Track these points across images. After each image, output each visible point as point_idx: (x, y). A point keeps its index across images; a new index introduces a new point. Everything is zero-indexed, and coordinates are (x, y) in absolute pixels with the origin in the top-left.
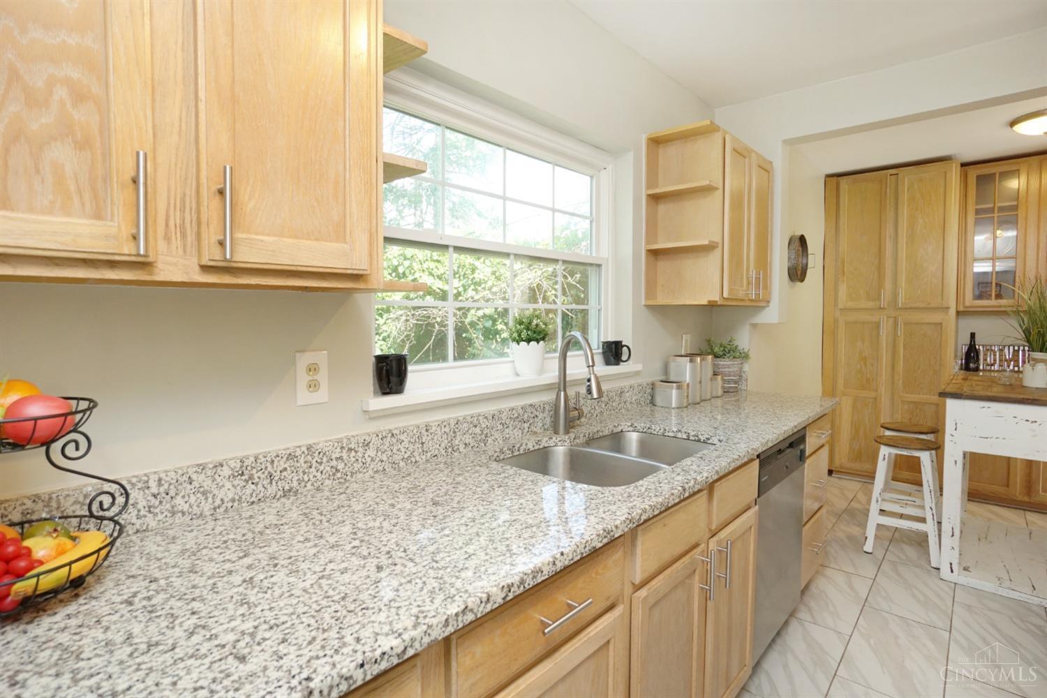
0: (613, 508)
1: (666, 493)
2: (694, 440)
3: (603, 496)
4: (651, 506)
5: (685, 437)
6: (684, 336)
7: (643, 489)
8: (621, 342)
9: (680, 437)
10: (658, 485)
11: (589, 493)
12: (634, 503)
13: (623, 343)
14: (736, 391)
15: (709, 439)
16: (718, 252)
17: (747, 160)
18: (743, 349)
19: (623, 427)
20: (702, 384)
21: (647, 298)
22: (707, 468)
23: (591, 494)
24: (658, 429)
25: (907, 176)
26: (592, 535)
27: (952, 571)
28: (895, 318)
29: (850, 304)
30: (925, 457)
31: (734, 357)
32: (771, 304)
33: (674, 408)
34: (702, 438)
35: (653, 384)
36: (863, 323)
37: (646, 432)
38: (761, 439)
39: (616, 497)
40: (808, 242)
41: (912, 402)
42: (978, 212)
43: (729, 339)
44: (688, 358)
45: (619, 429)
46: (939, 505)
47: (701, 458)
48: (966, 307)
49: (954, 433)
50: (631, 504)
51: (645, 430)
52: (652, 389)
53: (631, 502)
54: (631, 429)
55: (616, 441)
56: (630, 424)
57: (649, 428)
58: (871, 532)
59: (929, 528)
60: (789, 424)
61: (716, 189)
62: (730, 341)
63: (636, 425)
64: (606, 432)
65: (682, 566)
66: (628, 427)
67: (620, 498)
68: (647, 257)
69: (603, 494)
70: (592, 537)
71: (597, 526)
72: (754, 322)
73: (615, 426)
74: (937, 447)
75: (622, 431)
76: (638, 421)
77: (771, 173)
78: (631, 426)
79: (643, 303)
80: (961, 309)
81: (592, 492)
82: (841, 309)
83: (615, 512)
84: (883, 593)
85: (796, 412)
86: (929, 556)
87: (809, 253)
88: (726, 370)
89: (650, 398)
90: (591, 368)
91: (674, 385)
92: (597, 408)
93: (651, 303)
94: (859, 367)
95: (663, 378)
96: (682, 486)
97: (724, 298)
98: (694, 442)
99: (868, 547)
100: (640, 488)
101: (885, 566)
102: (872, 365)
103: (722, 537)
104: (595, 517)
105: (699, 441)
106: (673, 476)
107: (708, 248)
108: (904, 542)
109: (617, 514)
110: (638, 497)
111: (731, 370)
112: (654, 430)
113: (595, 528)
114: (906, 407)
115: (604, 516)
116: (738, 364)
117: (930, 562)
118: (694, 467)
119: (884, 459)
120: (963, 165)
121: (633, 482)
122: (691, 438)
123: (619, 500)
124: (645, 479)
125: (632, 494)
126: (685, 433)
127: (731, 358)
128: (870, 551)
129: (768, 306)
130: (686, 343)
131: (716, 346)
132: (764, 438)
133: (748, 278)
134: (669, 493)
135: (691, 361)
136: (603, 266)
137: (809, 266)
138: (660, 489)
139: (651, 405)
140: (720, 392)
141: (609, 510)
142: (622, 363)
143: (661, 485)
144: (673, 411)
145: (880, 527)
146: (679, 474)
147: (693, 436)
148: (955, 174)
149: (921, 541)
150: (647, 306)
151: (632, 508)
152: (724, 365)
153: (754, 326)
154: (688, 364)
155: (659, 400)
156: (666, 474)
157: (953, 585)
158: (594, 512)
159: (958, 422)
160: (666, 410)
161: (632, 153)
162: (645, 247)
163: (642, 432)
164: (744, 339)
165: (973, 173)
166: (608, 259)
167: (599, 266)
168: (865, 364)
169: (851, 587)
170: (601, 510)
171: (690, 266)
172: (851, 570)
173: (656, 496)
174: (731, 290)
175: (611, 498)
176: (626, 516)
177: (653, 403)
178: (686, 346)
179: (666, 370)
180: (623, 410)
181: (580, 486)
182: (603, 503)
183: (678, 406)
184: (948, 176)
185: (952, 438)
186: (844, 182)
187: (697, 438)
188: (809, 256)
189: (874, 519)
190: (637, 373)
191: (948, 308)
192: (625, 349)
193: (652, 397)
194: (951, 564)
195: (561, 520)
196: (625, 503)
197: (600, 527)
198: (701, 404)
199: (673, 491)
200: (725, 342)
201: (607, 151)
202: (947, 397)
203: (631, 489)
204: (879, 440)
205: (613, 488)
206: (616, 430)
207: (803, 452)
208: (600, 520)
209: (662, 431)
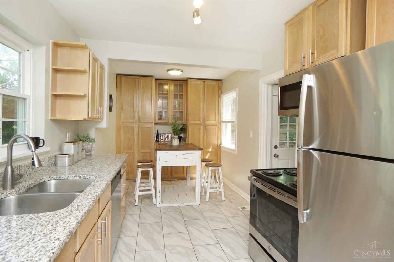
0: (67, 220)
1: (88, 205)
2: (84, 179)
3: (57, 216)
4: (84, 213)
5: (78, 178)
6: (67, 133)
7: (76, 207)
8: (39, 137)
9: (76, 178)
10: (82, 203)
11: (48, 216)
12: (76, 214)
13: (40, 138)
14: (90, 155)
15: (90, 177)
16: (87, 98)
17: (97, 63)
18: (93, 138)
19: (45, 179)
20: (79, 154)
21: (52, 116)
22: (98, 190)
23: (50, 217)
24: (64, 177)
25: (142, 79)
26: (64, 237)
27: (159, 204)
28: (139, 125)
29: (125, 121)
30: (151, 170)
31: (90, 142)
32: (104, 120)
33: (67, 166)
34: (87, 177)
35: (55, 156)
36: (129, 127)
37: (58, 179)
38: (111, 174)
39: (65, 214)
40: (113, 97)
41: (143, 153)
42: (159, 94)
43: (87, 134)
44: (72, 143)
45: (43, 180)
46: (155, 184)
47: (93, 186)
48: (156, 122)
49: (159, 161)
50: (75, 215)
51: (57, 178)
52: (55, 158)
53: (74, 214)
54: (50, 179)
55: (42, 186)
56: (49, 177)
57: (59, 177)
58: (137, 198)
59: (153, 192)
60: (118, 166)
61: (86, 72)
62: (87, 135)
63: (52, 177)
64: (36, 183)
65: (92, 234)
66: (48, 178)
67: (67, 214)
68: (52, 97)
69: (57, 215)
70: (65, 238)
71: (64, 232)
72: (96, 127)
73: (41, 179)
74: (154, 167)
75: (44, 181)
76: (53, 175)
77: (104, 70)
78: (50, 178)
79: (50, 119)
80: (155, 123)
81: (50, 216)
82: (122, 122)
83: (69, 222)
84: (143, 218)
85: (118, 161)
86: (153, 201)
87: (113, 101)
88: (86, 147)
89: (54, 163)
90: (34, 152)
91: (67, 155)
92: (27, 172)
93: (54, 118)
94: (128, 142)
95: (60, 153)
96: (93, 200)
97: (89, 118)
98: (83, 180)
99: (136, 204)
100: (74, 206)
101: (142, 208)
102: (132, 141)
103: (103, 217)
104: (60, 227)
105: (85, 179)
106: (86, 197)
107: (83, 97)
108: (145, 199)
109: (71, 222)
110: (76, 211)
111: (88, 147)
112: (62, 178)
113: (63, 233)
114: (142, 154)
115: (64, 225)
116: (91, 144)
117: (153, 203)
118: (93, 191)
119: (140, 173)
120: (156, 79)
121: (70, 205)
122: (82, 178)
123: (68, 215)
124: (74, 201)
125: (72, 210)
126: (79, 176)
127: (88, 142)
128: (137, 205)
129: (102, 121)
130: (68, 136)
131: (82, 137)
132: (112, 173)
133: (97, 110)
134: (89, 205)
135: (74, 144)
136: (27, 100)
137: (113, 106)
138: (84, 204)
139: (54, 166)
140: (84, 156)
141: (65, 222)
142: (39, 148)
143: (83, 202)
144: (67, 167)
145: (139, 196)
146: (88, 195)
147: (82, 177)
148: (154, 82)
149: (150, 197)
150: (52, 120)
151: (76, 217)
152: (85, 145)
153: (96, 128)
154: (72, 146)
155: (59, 163)
156: (82, 197)
157: (160, 208)
158: (58, 225)
159: (160, 158)
160: (64, 167)
161: (45, 47)
162: (51, 92)
163: (56, 180)
164: (93, 134)
165: (158, 82)
166: (30, 96)
167: (25, 99)
168: (130, 141)
169: (134, 219)
170: (61, 223)
171: (73, 103)
172: (132, 213)
173: (84, 208)
174: (92, 114)
175: (62, 216)
176: (76, 221)
177: (55, 164)
178: (68, 138)
179: (61, 149)
180: (41, 171)
181: (41, 214)
182: (60, 219)
183: (69, 165)
184: (152, 82)
185: (159, 163)
186: (123, 78)
187: (84, 178)
188: (113, 103)
189: (138, 193)
190: (48, 152)
191: (153, 122)
192: (41, 141)
193: (55, 162)
194: (159, 202)
195: (41, 236)
196: (72, 216)
197: (66, 231)
198: (78, 162)
199: (90, 204)
200: (85, 136)
201: (31, 43)
202: (157, 151)
203: (70, 208)
204: (138, 167)
205: (60, 210)
206: (41, 181)
207: (120, 175)
208: (64, 228)
209: (66, 177)
